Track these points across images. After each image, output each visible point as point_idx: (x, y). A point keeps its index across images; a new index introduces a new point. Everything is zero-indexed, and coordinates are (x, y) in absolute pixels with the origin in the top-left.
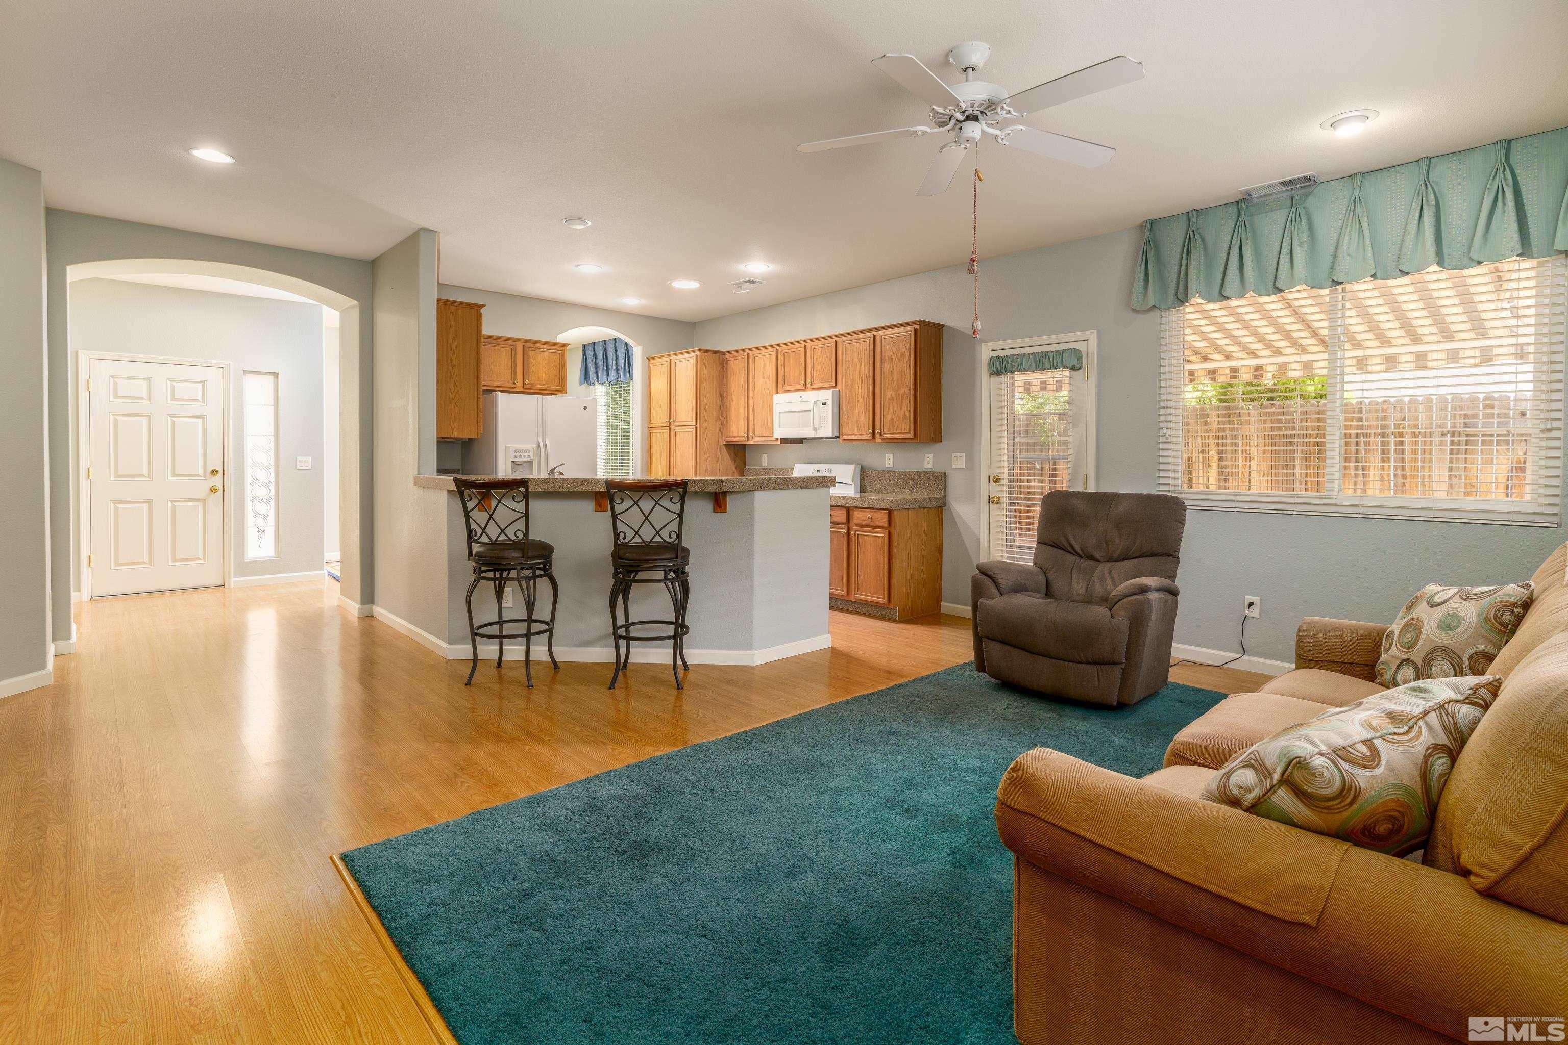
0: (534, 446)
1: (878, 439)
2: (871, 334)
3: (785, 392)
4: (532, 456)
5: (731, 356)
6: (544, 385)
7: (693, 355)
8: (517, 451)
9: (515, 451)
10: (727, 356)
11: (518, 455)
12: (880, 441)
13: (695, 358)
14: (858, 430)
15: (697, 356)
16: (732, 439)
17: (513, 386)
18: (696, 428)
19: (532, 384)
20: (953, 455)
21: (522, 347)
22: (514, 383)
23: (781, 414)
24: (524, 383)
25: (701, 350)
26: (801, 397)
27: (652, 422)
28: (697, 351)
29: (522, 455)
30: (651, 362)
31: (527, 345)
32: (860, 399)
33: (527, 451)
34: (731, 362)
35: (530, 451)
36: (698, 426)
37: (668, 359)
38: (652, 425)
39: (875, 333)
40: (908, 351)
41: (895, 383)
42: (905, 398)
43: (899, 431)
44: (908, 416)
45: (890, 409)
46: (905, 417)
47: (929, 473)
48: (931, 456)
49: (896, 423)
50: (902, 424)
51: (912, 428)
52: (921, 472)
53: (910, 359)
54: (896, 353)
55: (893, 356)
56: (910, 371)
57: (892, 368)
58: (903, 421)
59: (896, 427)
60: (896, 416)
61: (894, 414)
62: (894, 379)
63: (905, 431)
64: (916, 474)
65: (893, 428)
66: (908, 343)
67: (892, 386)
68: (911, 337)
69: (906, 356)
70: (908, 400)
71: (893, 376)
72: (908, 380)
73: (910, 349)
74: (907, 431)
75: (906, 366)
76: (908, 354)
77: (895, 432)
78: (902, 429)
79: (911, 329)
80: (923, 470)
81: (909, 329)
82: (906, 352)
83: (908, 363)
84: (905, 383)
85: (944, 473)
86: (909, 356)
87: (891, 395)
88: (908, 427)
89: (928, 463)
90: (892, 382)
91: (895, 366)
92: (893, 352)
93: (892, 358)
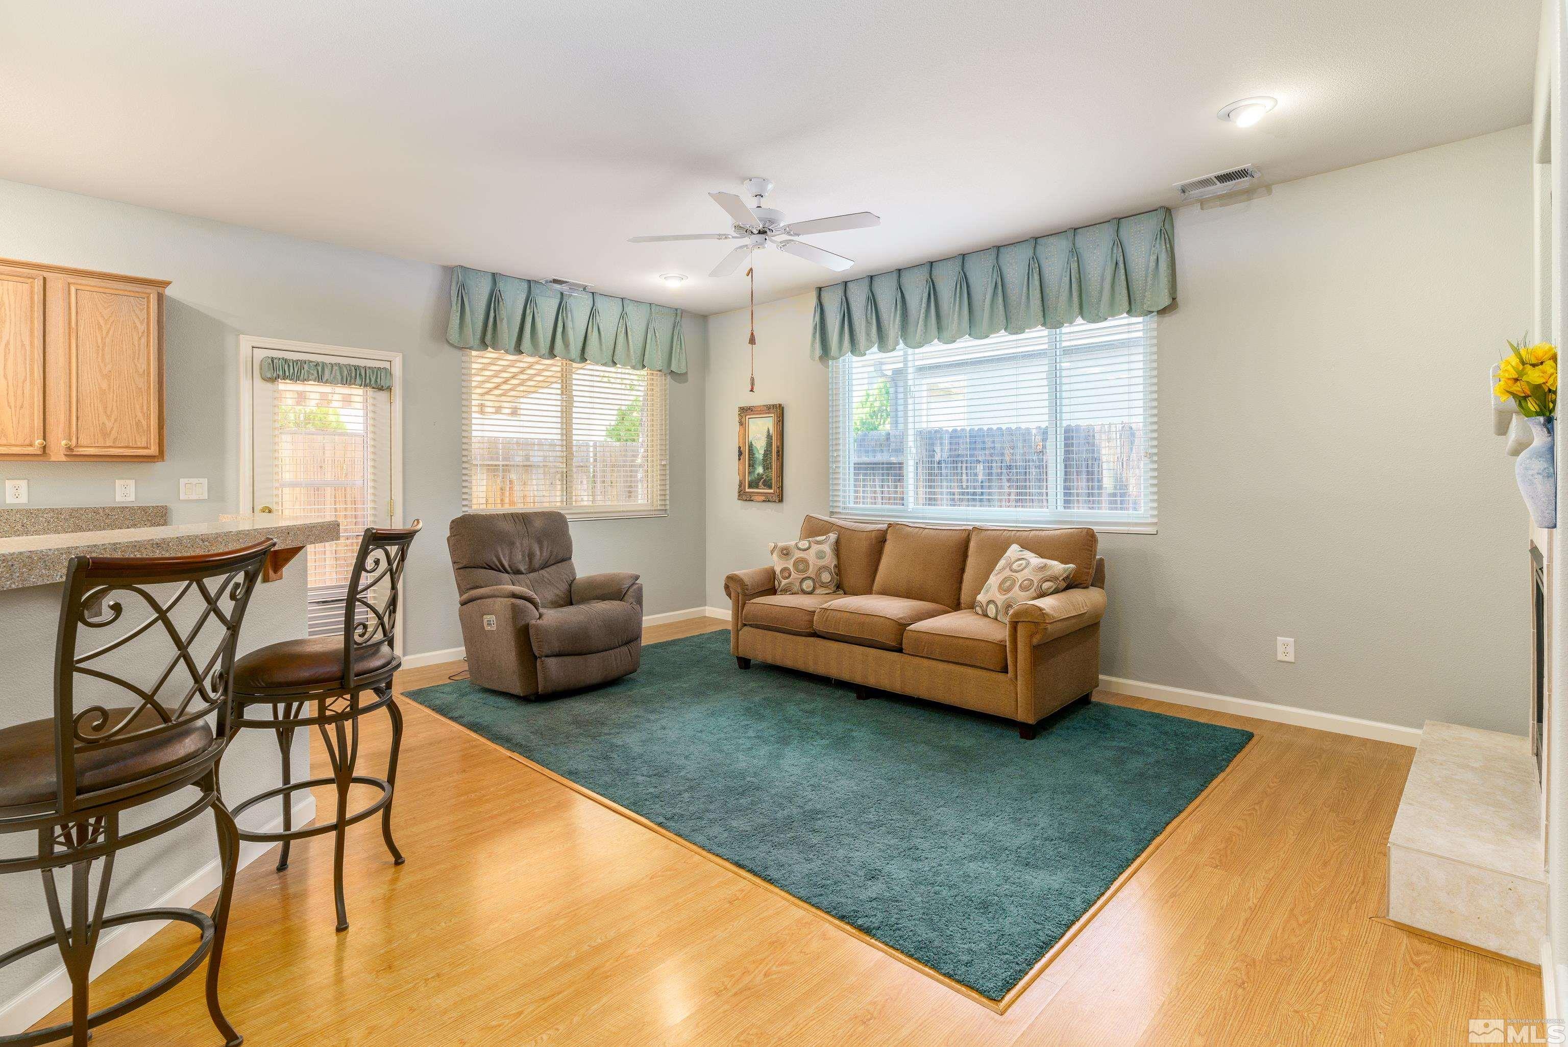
1: (58, 455)
2: (38, 273)
12: (64, 459)
39: (46, 274)
40: (142, 323)
41: (109, 367)
42: (135, 393)
43: (122, 445)
44: (144, 423)
45: (96, 408)
46: (138, 423)
47: (132, 508)
48: (132, 483)
49: (113, 432)
50: (129, 433)
51: (154, 440)
52: (113, 509)
53: (148, 336)
54: (111, 320)
55: (102, 322)
56: (149, 353)
57: (99, 341)
58: (131, 429)
59: (113, 435)
60: (113, 420)
61: (109, 417)
62: (107, 361)
63: (139, 444)
64: (101, 511)
65: (104, 439)
66: (141, 310)
67: (100, 370)
68: (149, 302)
69: (138, 329)
70: (145, 398)
71: (103, 355)
72: (142, 367)
73: (145, 320)
74: (144, 444)
75: (139, 345)
76: (142, 328)
77: (111, 444)
78: (128, 441)
79: (148, 291)
80: (117, 506)
81: (143, 289)
82: (138, 324)
83: (144, 340)
84: (137, 371)
85: (165, 508)
86: (144, 331)
87: (99, 385)
88: (144, 439)
89: (125, 494)
90: (102, 365)
91: (108, 340)
92: (102, 316)
93: (100, 327)
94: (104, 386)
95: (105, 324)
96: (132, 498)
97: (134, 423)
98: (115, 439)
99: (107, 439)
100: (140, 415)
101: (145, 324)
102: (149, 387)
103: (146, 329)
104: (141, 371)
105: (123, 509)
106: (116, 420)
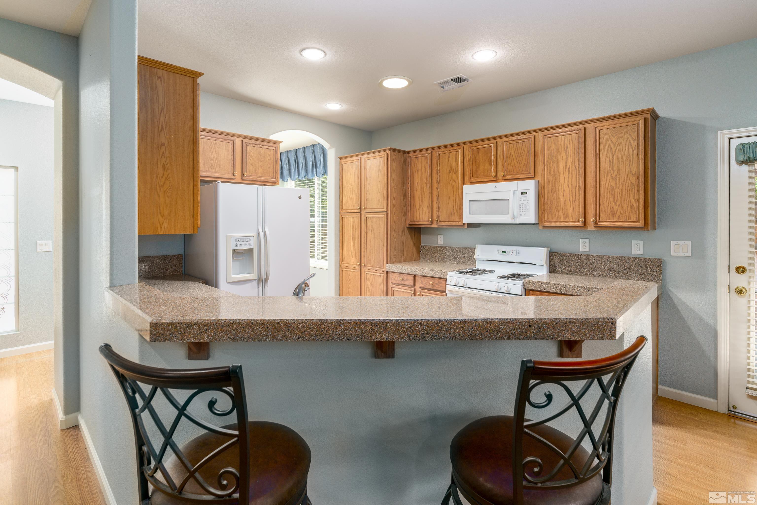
0: (255, 234)
1: (591, 227)
2: (581, 127)
3: (472, 183)
4: (253, 244)
5: (415, 154)
6: (260, 177)
7: (385, 153)
8: (238, 239)
9: (236, 240)
10: (410, 155)
11: (239, 243)
12: (594, 229)
13: (386, 155)
14: (565, 218)
15: (387, 154)
16: (416, 223)
17: (233, 177)
18: (387, 214)
19: (249, 176)
20: (673, 243)
21: (240, 142)
22: (234, 175)
23: (471, 203)
24: (242, 175)
25: (392, 150)
26: (496, 187)
27: (344, 208)
28: (387, 150)
29: (243, 243)
30: (342, 161)
31: (245, 141)
32: (567, 188)
33: (248, 239)
34: (414, 160)
35: (250, 240)
36: (389, 212)
37: (359, 158)
38: (344, 211)
39: (586, 126)
40: (634, 141)
41: (616, 172)
42: (630, 187)
43: (623, 220)
44: (635, 205)
45: (609, 198)
46: (632, 206)
47: (640, 259)
48: (641, 243)
49: (618, 212)
50: (627, 212)
51: (641, 216)
52: (630, 258)
53: (638, 148)
54: (617, 143)
55: (612, 146)
56: (638, 159)
57: (611, 158)
58: (628, 210)
59: (617, 215)
60: (618, 204)
61: (615, 203)
62: (615, 169)
63: (632, 220)
64: (623, 259)
65: (613, 217)
66: (634, 132)
67: (611, 176)
68: (638, 126)
69: (632, 146)
70: (636, 189)
71: (613, 166)
72: (634, 170)
73: (636, 139)
74: (635, 220)
75: (633, 155)
76: (634, 144)
77: (617, 220)
78: (626, 218)
79: (638, 119)
80: (632, 256)
81: (635, 119)
82: (632, 141)
83: (635, 152)
84: (631, 172)
85: (661, 260)
86: (636, 146)
87: (610, 184)
88: (635, 216)
89: (637, 250)
90: (612, 172)
91: (615, 156)
92: (612, 142)
93: (611, 149)
94: (613, 185)
95: (614, 146)
96: (641, 252)
97: (630, 206)
98: (619, 217)
99: (615, 217)
100: (633, 201)
101: (636, 142)
102: (638, 182)
103: (637, 144)
104: (634, 172)
105: (635, 259)
106: (619, 205)
